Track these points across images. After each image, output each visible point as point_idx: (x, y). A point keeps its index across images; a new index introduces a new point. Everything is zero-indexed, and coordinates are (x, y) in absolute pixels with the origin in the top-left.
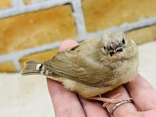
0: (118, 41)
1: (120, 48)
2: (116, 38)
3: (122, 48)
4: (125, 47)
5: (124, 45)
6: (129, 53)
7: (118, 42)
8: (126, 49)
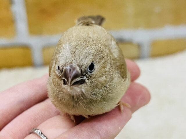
0: (82, 66)
1: (82, 78)
2: (80, 60)
3: (85, 78)
4: (91, 77)
5: (91, 74)
6: (93, 87)
7: (80, 67)
8: (92, 80)
